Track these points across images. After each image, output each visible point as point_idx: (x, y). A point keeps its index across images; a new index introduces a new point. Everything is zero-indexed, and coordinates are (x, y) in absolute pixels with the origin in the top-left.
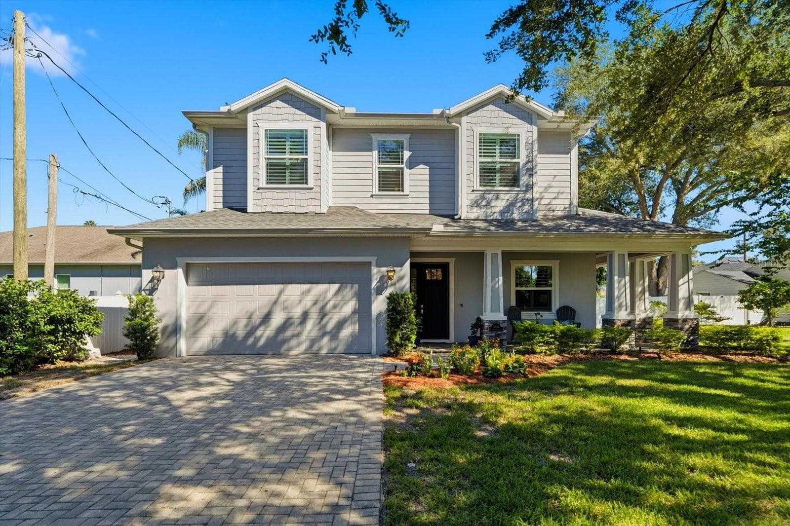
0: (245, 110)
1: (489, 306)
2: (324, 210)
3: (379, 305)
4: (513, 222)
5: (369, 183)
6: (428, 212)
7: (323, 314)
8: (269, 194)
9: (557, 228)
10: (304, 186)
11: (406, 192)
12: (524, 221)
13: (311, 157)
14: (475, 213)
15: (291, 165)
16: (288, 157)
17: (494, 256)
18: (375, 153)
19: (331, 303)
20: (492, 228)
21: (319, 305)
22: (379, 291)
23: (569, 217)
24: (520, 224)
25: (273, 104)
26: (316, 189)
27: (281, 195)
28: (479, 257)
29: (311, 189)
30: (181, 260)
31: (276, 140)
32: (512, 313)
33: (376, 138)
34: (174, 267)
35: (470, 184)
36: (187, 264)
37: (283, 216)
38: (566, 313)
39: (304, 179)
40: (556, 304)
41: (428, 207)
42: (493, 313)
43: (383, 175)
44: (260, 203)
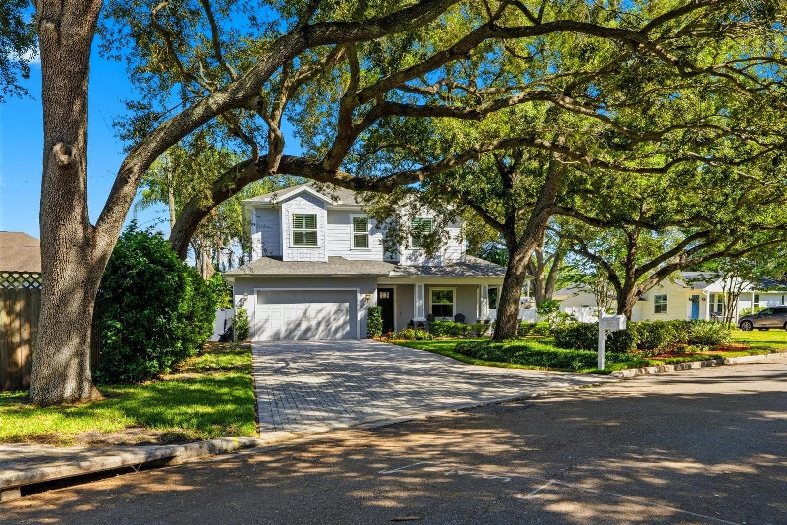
0: (282, 202)
1: (417, 314)
2: (326, 260)
3: (361, 314)
4: (430, 268)
5: (349, 242)
6: (383, 260)
7: (328, 324)
8: (296, 251)
9: (453, 272)
10: (315, 246)
11: (370, 248)
12: (436, 267)
13: (318, 230)
14: (409, 263)
15: (307, 233)
16: (304, 230)
17: (420, 287)
18: (352, 226)
19: (333, 317)
20: (419, 273)
21: (326, 319)
22: (361, 306)
23: (460, 264)
24: (433, 270)
25: (297, 199)
26: (322, 248)
27: (302, 251)
28: (412, 287)
29: (319, 248)
30: (256, 290)
31: (298, 220)
32: (430, 318)
33: (352, 216)
34: (252, 293)
36: (259, 291)
38: (460, 318)
39: (315, 243)
40: (455, 313)
41: (382, 257)
42: (420, 318)
43: (356, 237)
44: (290, 256)
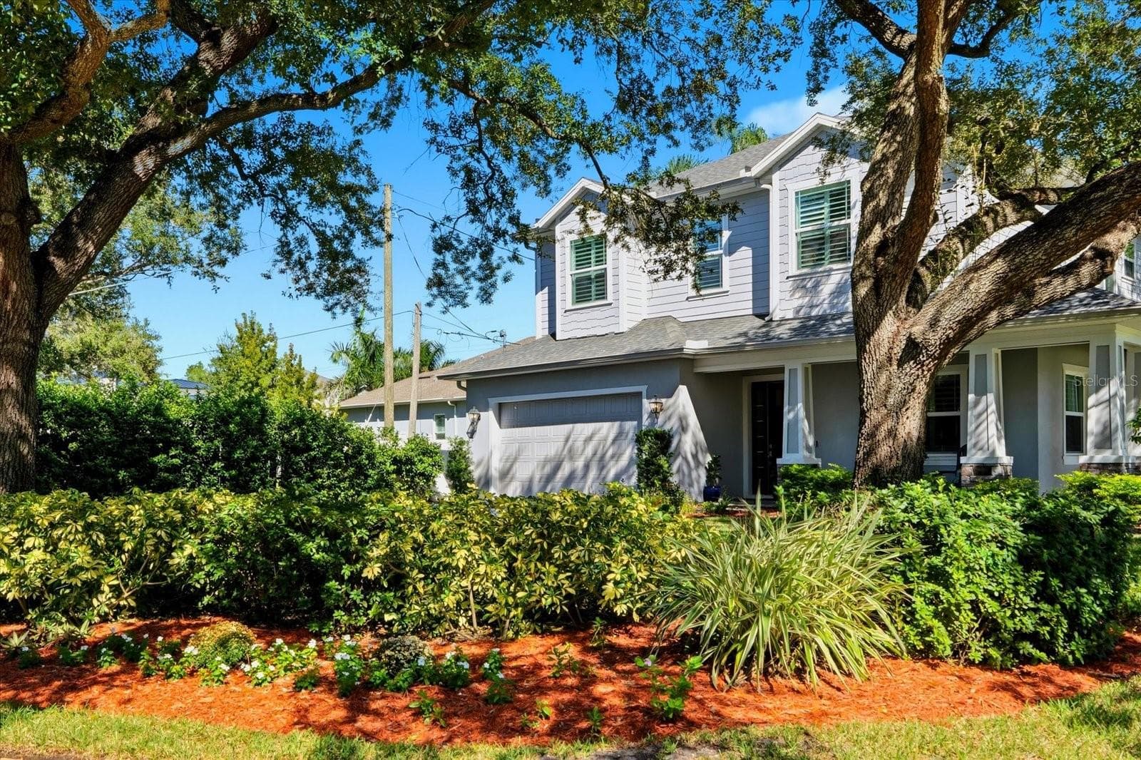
2: (624, 328)
6: (750, 312)
7: (602, 467)
8: (574, 316)
10: (603, 302)
11: (726, 287)
13: (609, 266)
14: (790, 310)
15: (596, 277)
16: (593, 270)
19: (610, 453)
21: (598, 455)
26: (615, 303)
27: (584, 315)
29: (610, 304)
30: (494, 401)
34: (486, 410)
35: (784, 268)
36: (500, 404)
37: (588, 340)
39: (602, 294)
41: (750, 304)
44: (566, 327)
